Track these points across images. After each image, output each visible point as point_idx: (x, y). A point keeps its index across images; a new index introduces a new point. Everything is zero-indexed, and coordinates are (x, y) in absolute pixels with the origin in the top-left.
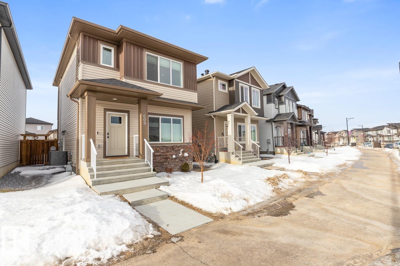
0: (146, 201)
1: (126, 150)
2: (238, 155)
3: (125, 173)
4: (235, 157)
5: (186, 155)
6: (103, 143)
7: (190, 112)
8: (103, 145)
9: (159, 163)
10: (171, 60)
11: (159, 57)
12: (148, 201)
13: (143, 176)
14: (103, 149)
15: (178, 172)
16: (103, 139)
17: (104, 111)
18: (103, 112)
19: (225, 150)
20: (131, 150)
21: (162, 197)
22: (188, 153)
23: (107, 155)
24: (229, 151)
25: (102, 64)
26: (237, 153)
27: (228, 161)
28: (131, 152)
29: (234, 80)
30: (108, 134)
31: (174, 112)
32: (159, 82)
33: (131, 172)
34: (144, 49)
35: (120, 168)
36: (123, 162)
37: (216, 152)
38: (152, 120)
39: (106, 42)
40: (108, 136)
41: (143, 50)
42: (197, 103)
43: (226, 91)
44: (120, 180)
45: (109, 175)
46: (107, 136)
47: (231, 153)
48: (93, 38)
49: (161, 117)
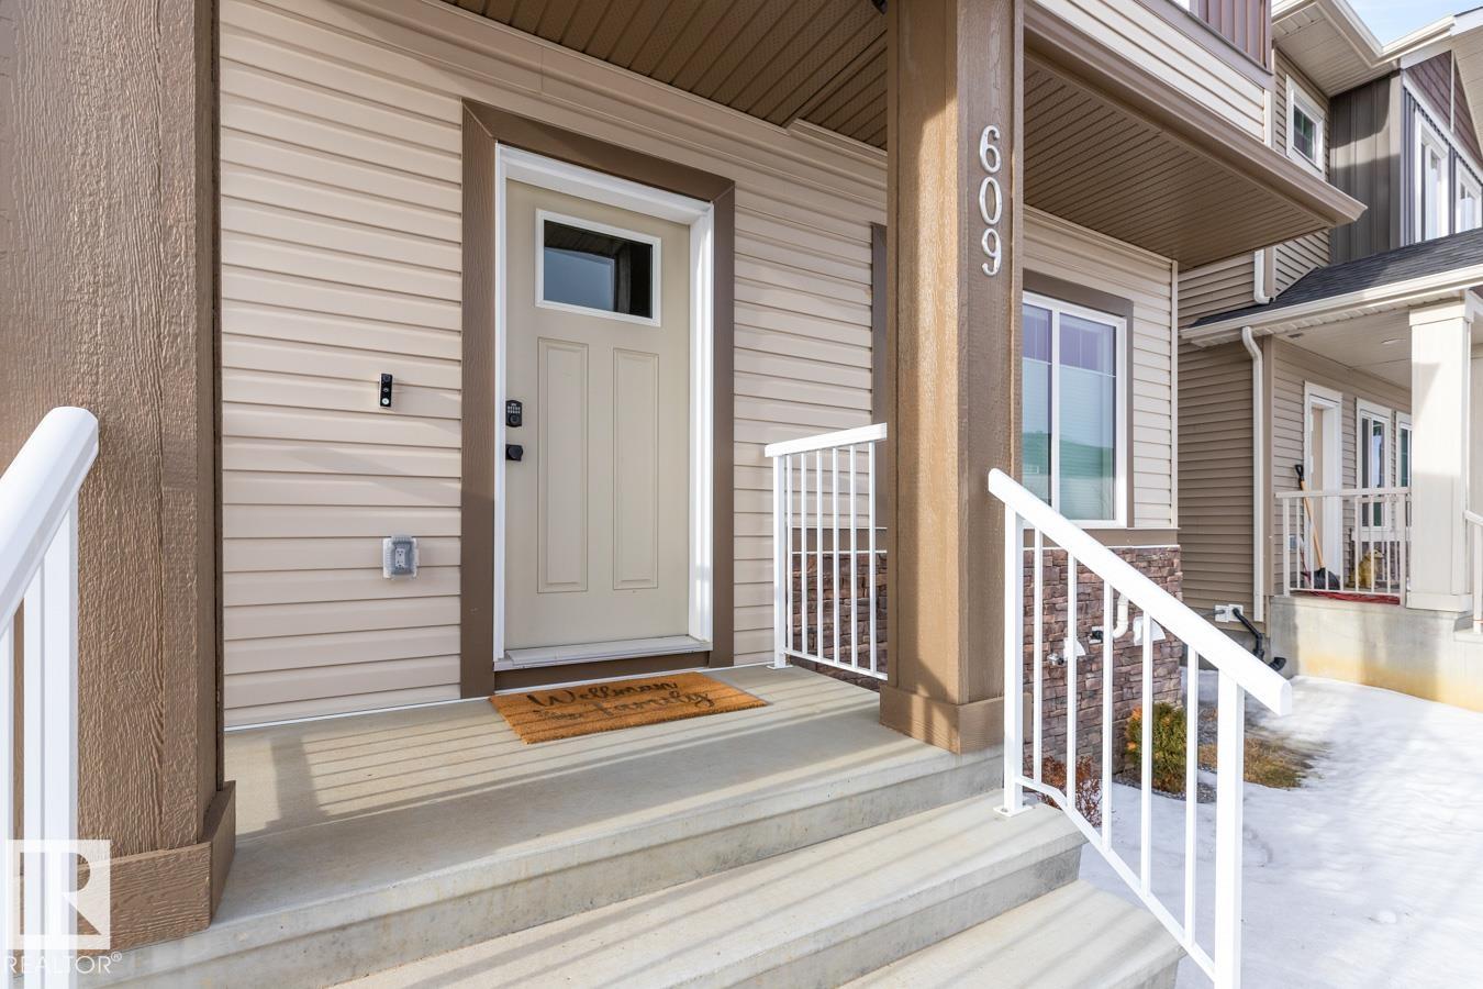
1: (702, 595)
6: (452, 522)
7: (1170, 279)
8: (456, 545)
16: (453, 464)
17: (467, 127)
18: (454, 139)
20: (741, 595)
23: (498, 653)
28: (741, 619)
29: (1395, 81)
30: (513, 420)
37: (1260, 600)
40: (519, 436)
46: (501, 435)
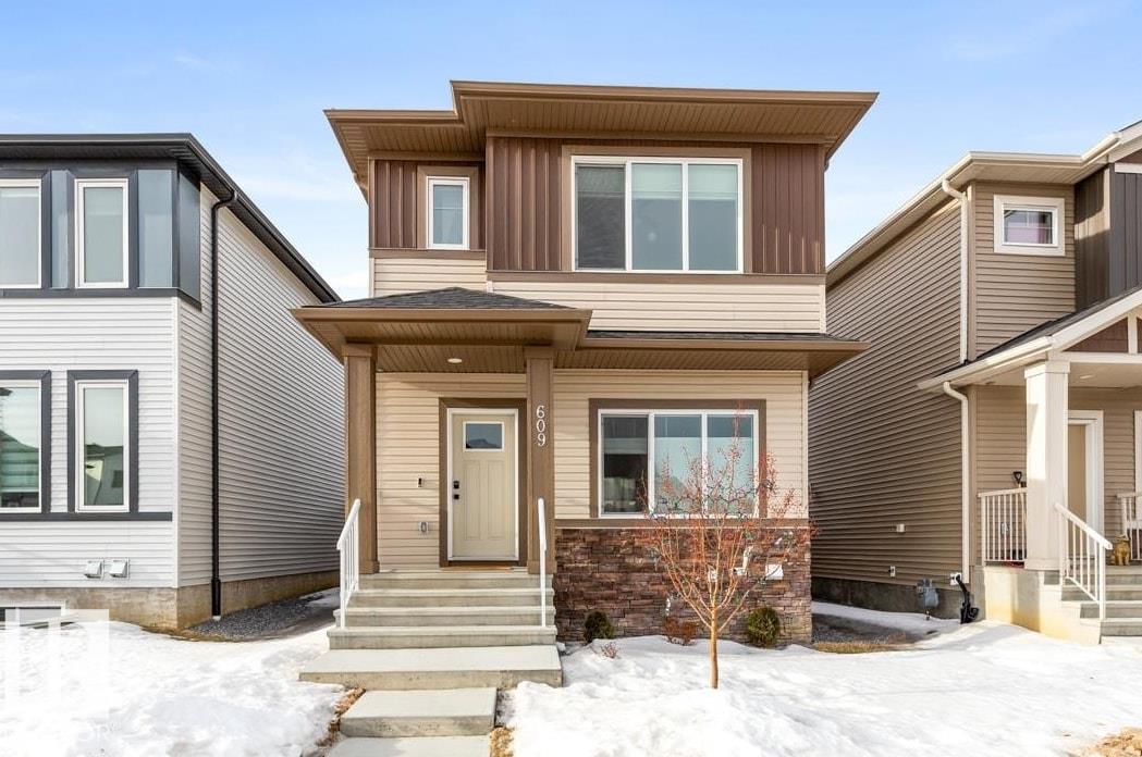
0: (397, 725)
2: (1080, 586)
3: (444, 620)
4: (1064, 599)
5: (775, 571)
6: (436, 517)
7: (799, 381)
8: (436, 524)
9: (644, 597)
10: (685, 162)
11: (629, 162)
12: (405, 728)
13: (501, 636)
14: (437, 535)
15: (731, 642)
16: (435, 501)
17: (440, 406)
18: (438, 412)
19: (1014, 559)
21: (464, 722)
22: (784, 566)
23: (450, 555)
24: (1028, 563)
25: (431, 245)
26: (1078, 576)
27: (1026, 620)
29: (1107, 173)
30: (455, 486)
31: (717, 388)
32: (629, 269)
33: (467, 620)
34: (563, 147)
35: (441, 601)
36: (462, 583)
37: (966, 569)
38: (615, 428)
39: (443, 163)
40: (457, 492)
41: (560, 154)
42: (823, 330)
43: (1058, 245)
44: (417, 641)
45: (393, 621)
47: (1042, 578)
48: (403, 163)
49: (652, 414)
